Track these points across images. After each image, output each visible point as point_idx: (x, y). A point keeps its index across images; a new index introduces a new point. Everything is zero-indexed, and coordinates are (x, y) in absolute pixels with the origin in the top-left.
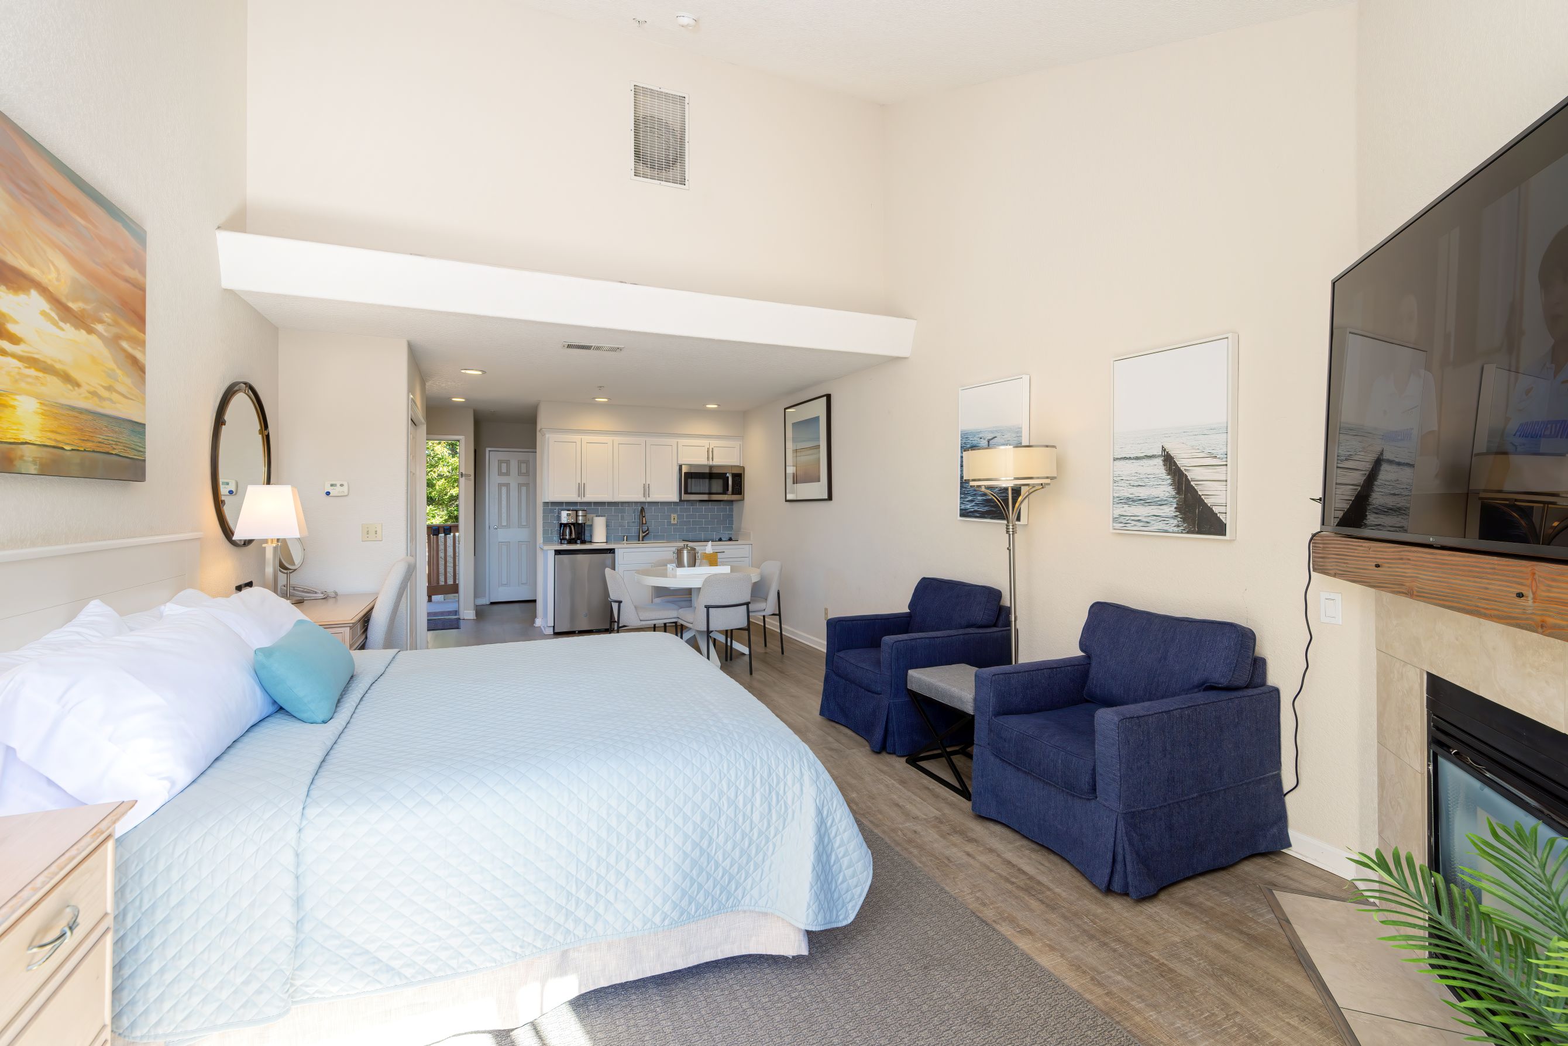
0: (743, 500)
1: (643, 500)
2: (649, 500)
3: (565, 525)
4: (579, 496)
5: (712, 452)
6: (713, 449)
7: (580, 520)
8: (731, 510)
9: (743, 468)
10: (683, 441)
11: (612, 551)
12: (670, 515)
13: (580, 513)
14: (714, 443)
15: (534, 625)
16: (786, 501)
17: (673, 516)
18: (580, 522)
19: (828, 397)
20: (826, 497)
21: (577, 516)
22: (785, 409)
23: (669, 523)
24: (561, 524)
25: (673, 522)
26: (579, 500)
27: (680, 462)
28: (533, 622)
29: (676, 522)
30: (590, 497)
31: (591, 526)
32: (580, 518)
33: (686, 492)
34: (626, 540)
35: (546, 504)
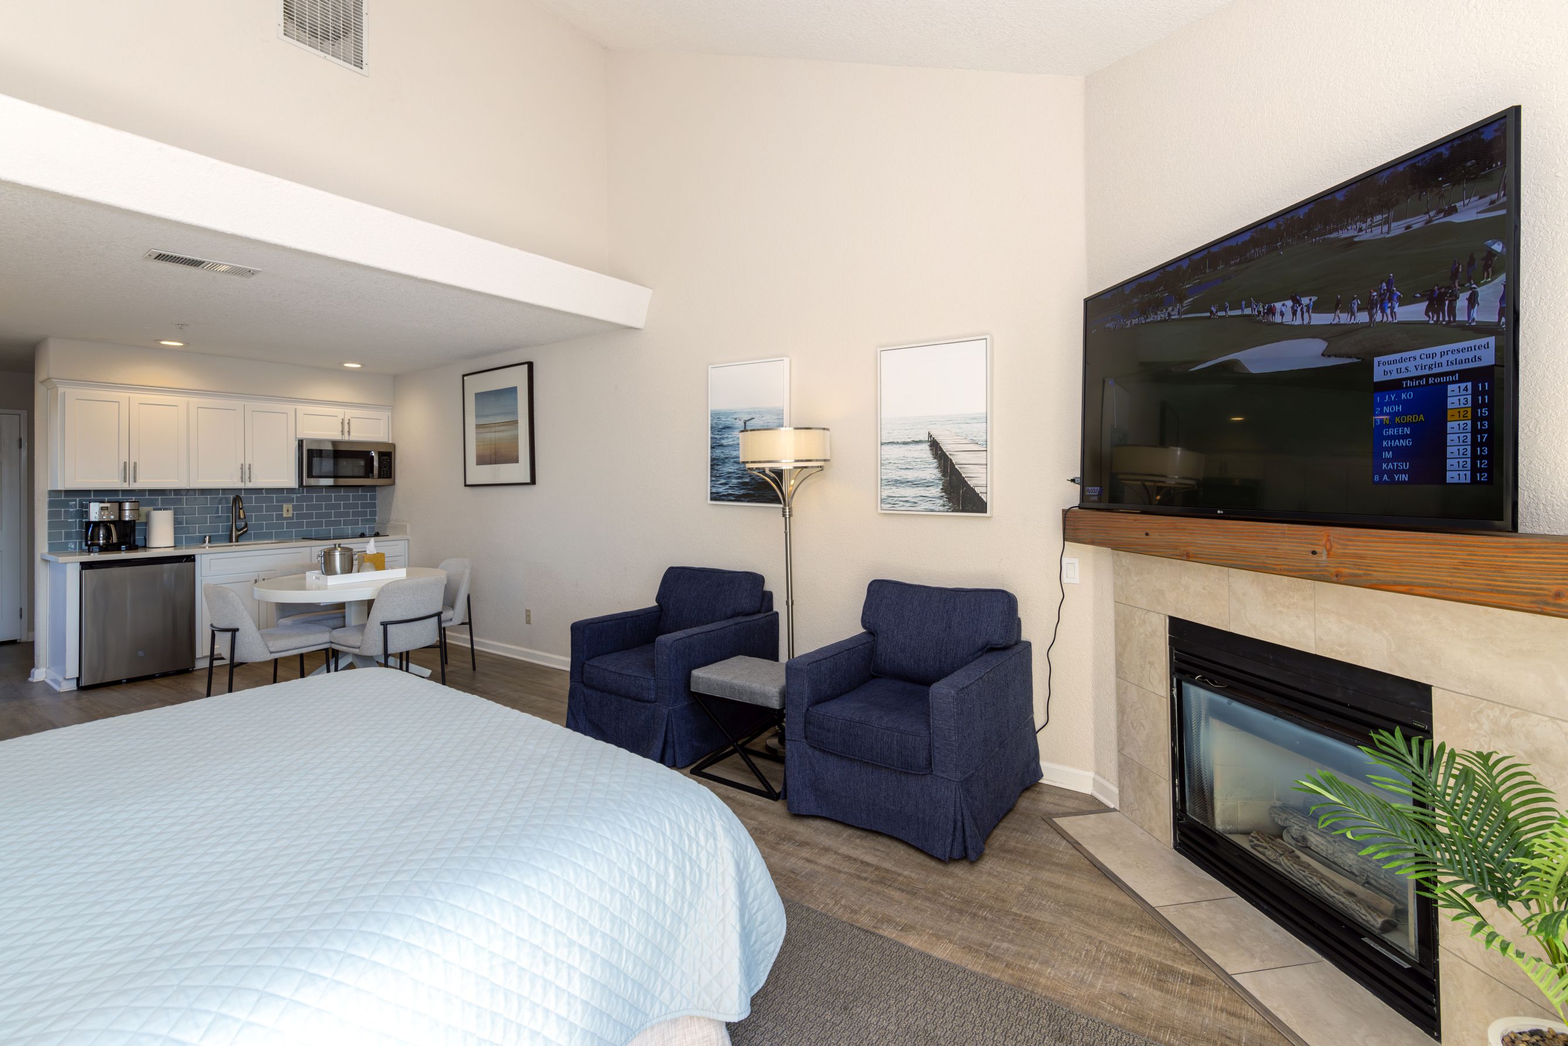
0: (393, 484)
1: (240, 485)
2: (249, 485)
3: (97, 524)
4: (125, 481)
5: (349, 423)
6: (349, 420)
7: (127, 516)
8: (373, 498)
9: (393, 446)
10: (303, 408)
11: (191, 559)
12: (282, 506)
13: (127, 506)
14: (350, 413)
15: (30, 679)
16: (466, 485)
17: (285, 506)
18: (127, 519)
19: (530, 365)
20: (528, 480)
21: (121, 510)
22: (464, 376)
23: (280, 517)
24: (88, 524)
25: (285, 514)
26: (125, 486)
27: (300, 436)
28: (28, 674)
29: (290, 515)
30: (144, 482)
31: (146, 524)
32: (127, 513)
33: (310, 475)
34: (209, 542)
35: (53, 493)
